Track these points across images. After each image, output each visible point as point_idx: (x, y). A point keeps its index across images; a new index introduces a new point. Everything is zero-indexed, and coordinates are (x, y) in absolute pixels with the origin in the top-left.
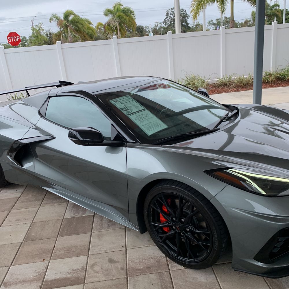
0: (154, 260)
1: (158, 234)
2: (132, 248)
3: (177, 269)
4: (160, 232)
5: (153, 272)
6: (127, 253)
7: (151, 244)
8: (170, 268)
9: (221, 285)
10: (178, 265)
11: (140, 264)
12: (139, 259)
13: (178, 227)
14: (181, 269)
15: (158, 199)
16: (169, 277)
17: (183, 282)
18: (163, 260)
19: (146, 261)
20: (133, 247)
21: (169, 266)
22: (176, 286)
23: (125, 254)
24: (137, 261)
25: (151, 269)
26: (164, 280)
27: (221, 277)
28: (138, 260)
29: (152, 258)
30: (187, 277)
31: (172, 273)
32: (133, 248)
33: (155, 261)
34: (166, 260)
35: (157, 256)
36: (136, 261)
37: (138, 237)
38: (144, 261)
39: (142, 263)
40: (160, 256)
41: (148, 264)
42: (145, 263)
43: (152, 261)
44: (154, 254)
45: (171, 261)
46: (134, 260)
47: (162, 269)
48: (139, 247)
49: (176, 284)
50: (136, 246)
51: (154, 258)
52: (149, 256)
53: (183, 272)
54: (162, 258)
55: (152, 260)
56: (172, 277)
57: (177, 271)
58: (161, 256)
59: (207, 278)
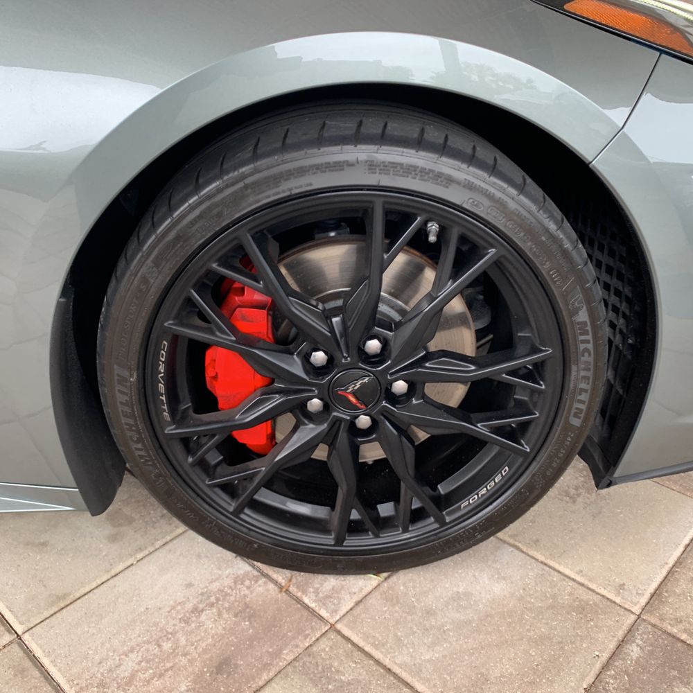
0: (220, 614)
1: (212, 477)
2: (46, 614)
3: (356, 598)
4: (213, 463)
5: (265, 677)
6: (38, 653)
7: (141, 550)
8: (323, 613)
9: (567, 572)
10: (342, 578)
11: (161, 675)
12: (132, 650)
13: (354, 393)
14: (369, 588)
15: (215, 265)
16: (357, 654)
17: (434, 644)
18: (261, 589)
19: (183, 641)
20: (52, 604)
21: (313, 605)
22: (428, 680)
23: (28, 663)
24: (130, 664)
25: (236, 666)
26: (349, 683)
27: (537, 541)
28: (132, 656)
29: (196, 611)
30: (429, 612)
31: (352, 629)
32: (55, 609)
33: (225, 616)
34: (271, 586)
35: (215, 586)
36: (124, 672)
37: (44, 544)
38: (167, 646)
39: (168, 665)
40: (228, 582)
41: (205, 651)
42: (185, 655)
43: (209, 624)
44: (190, 585)
45: (300, 577)
46: (110, 670)
47: (294, 638)
48: (83, 591)
49: (417, 670)
50: (65, 596)
51: (212, 605)
52: (173, 608)
53: (392, 599)
54: (248, 588)
55: (203, 617)
56: (367, 648)
57: (361, 606)
58: (238, 580)
59: (499, 574)
